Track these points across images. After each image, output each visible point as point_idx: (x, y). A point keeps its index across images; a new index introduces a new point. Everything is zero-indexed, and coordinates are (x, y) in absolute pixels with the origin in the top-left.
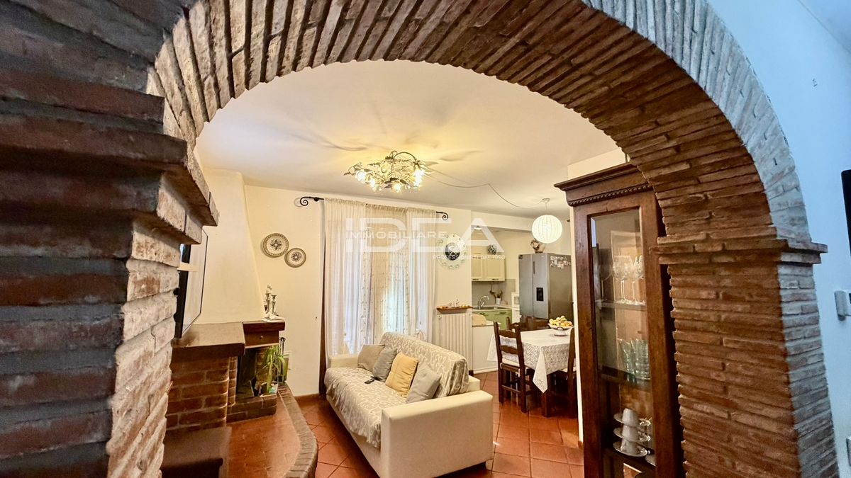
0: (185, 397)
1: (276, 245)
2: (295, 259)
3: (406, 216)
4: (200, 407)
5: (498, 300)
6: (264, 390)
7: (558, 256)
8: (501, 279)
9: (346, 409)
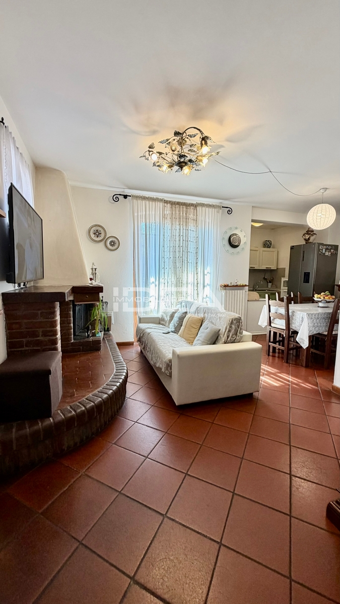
0: (27, 328)
1: (97, 234)
2: (112, 245)
4: (39, 337)
5: (270, 284)
6: (94, 335)
7: (326, 245)
8: (273, 267)
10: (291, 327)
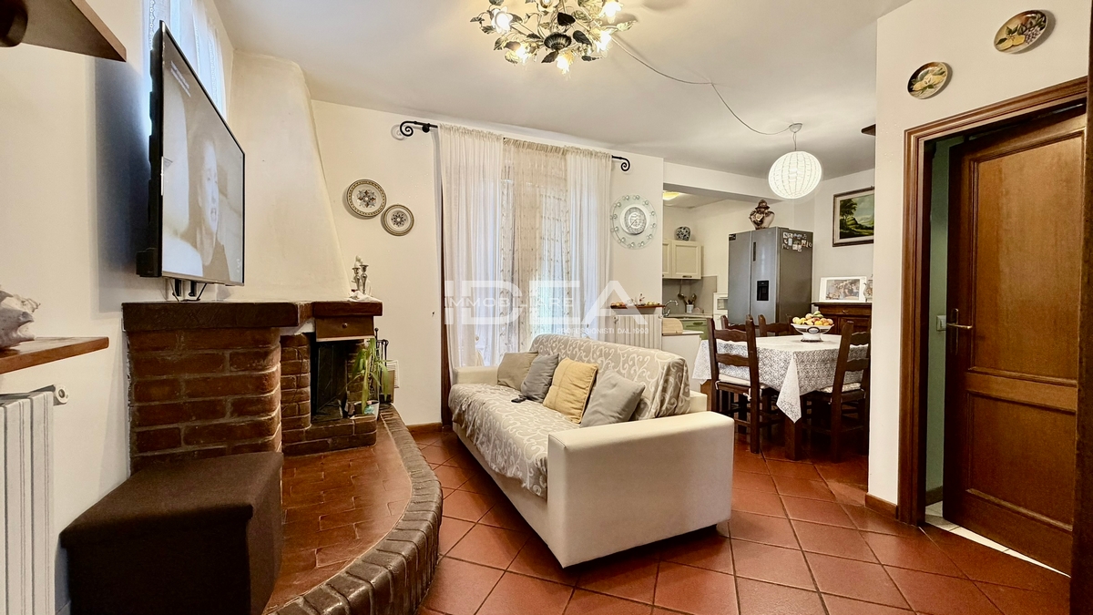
1: (367, 199)
2: (398, 224)
3: (565, 160)
4: (223, 415)
5: (690, 307)
6: (358, 410)
7: (794, 232)
8: (696, 276)
9: (485, 439)
10: (761, 380)
